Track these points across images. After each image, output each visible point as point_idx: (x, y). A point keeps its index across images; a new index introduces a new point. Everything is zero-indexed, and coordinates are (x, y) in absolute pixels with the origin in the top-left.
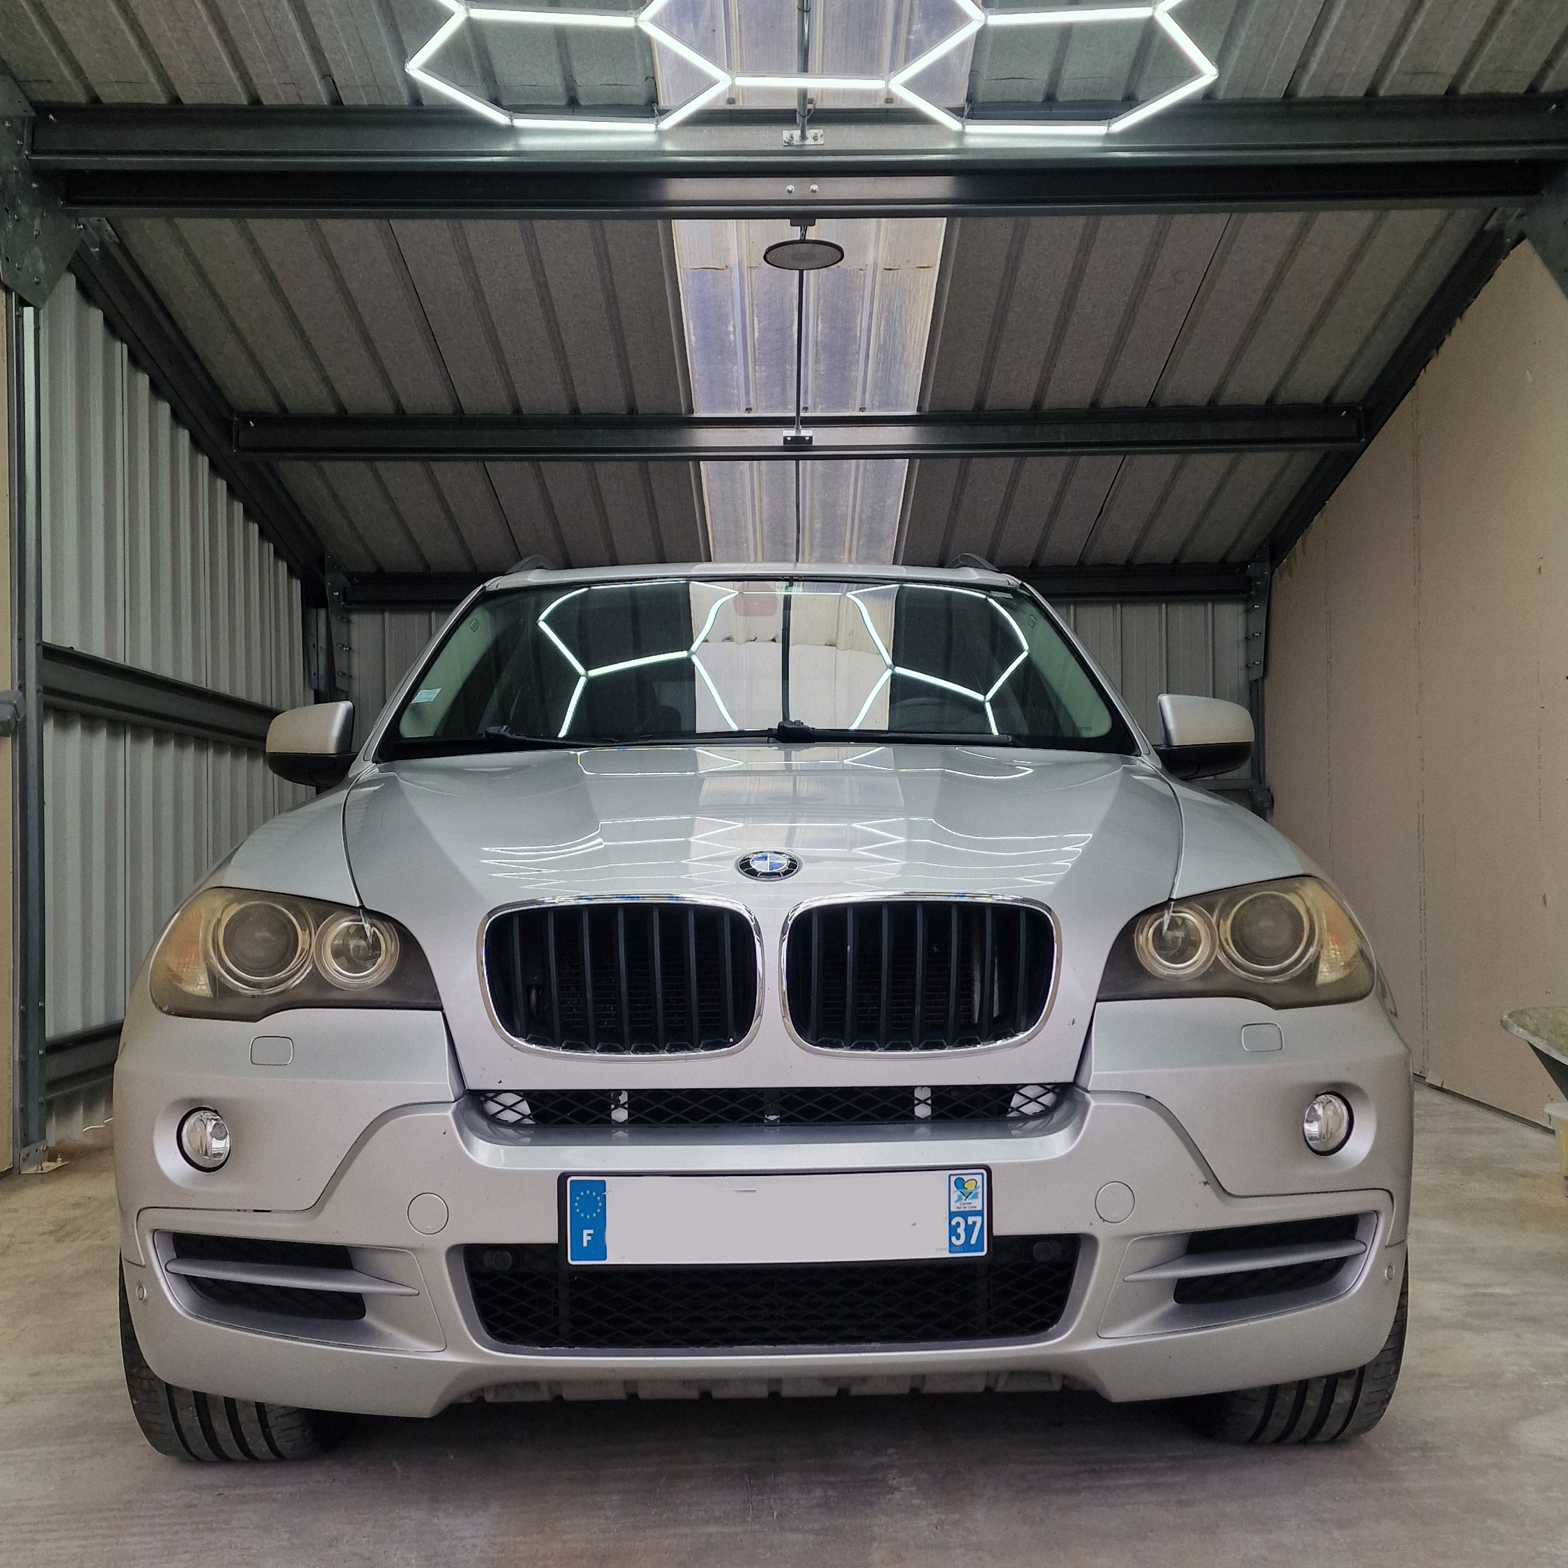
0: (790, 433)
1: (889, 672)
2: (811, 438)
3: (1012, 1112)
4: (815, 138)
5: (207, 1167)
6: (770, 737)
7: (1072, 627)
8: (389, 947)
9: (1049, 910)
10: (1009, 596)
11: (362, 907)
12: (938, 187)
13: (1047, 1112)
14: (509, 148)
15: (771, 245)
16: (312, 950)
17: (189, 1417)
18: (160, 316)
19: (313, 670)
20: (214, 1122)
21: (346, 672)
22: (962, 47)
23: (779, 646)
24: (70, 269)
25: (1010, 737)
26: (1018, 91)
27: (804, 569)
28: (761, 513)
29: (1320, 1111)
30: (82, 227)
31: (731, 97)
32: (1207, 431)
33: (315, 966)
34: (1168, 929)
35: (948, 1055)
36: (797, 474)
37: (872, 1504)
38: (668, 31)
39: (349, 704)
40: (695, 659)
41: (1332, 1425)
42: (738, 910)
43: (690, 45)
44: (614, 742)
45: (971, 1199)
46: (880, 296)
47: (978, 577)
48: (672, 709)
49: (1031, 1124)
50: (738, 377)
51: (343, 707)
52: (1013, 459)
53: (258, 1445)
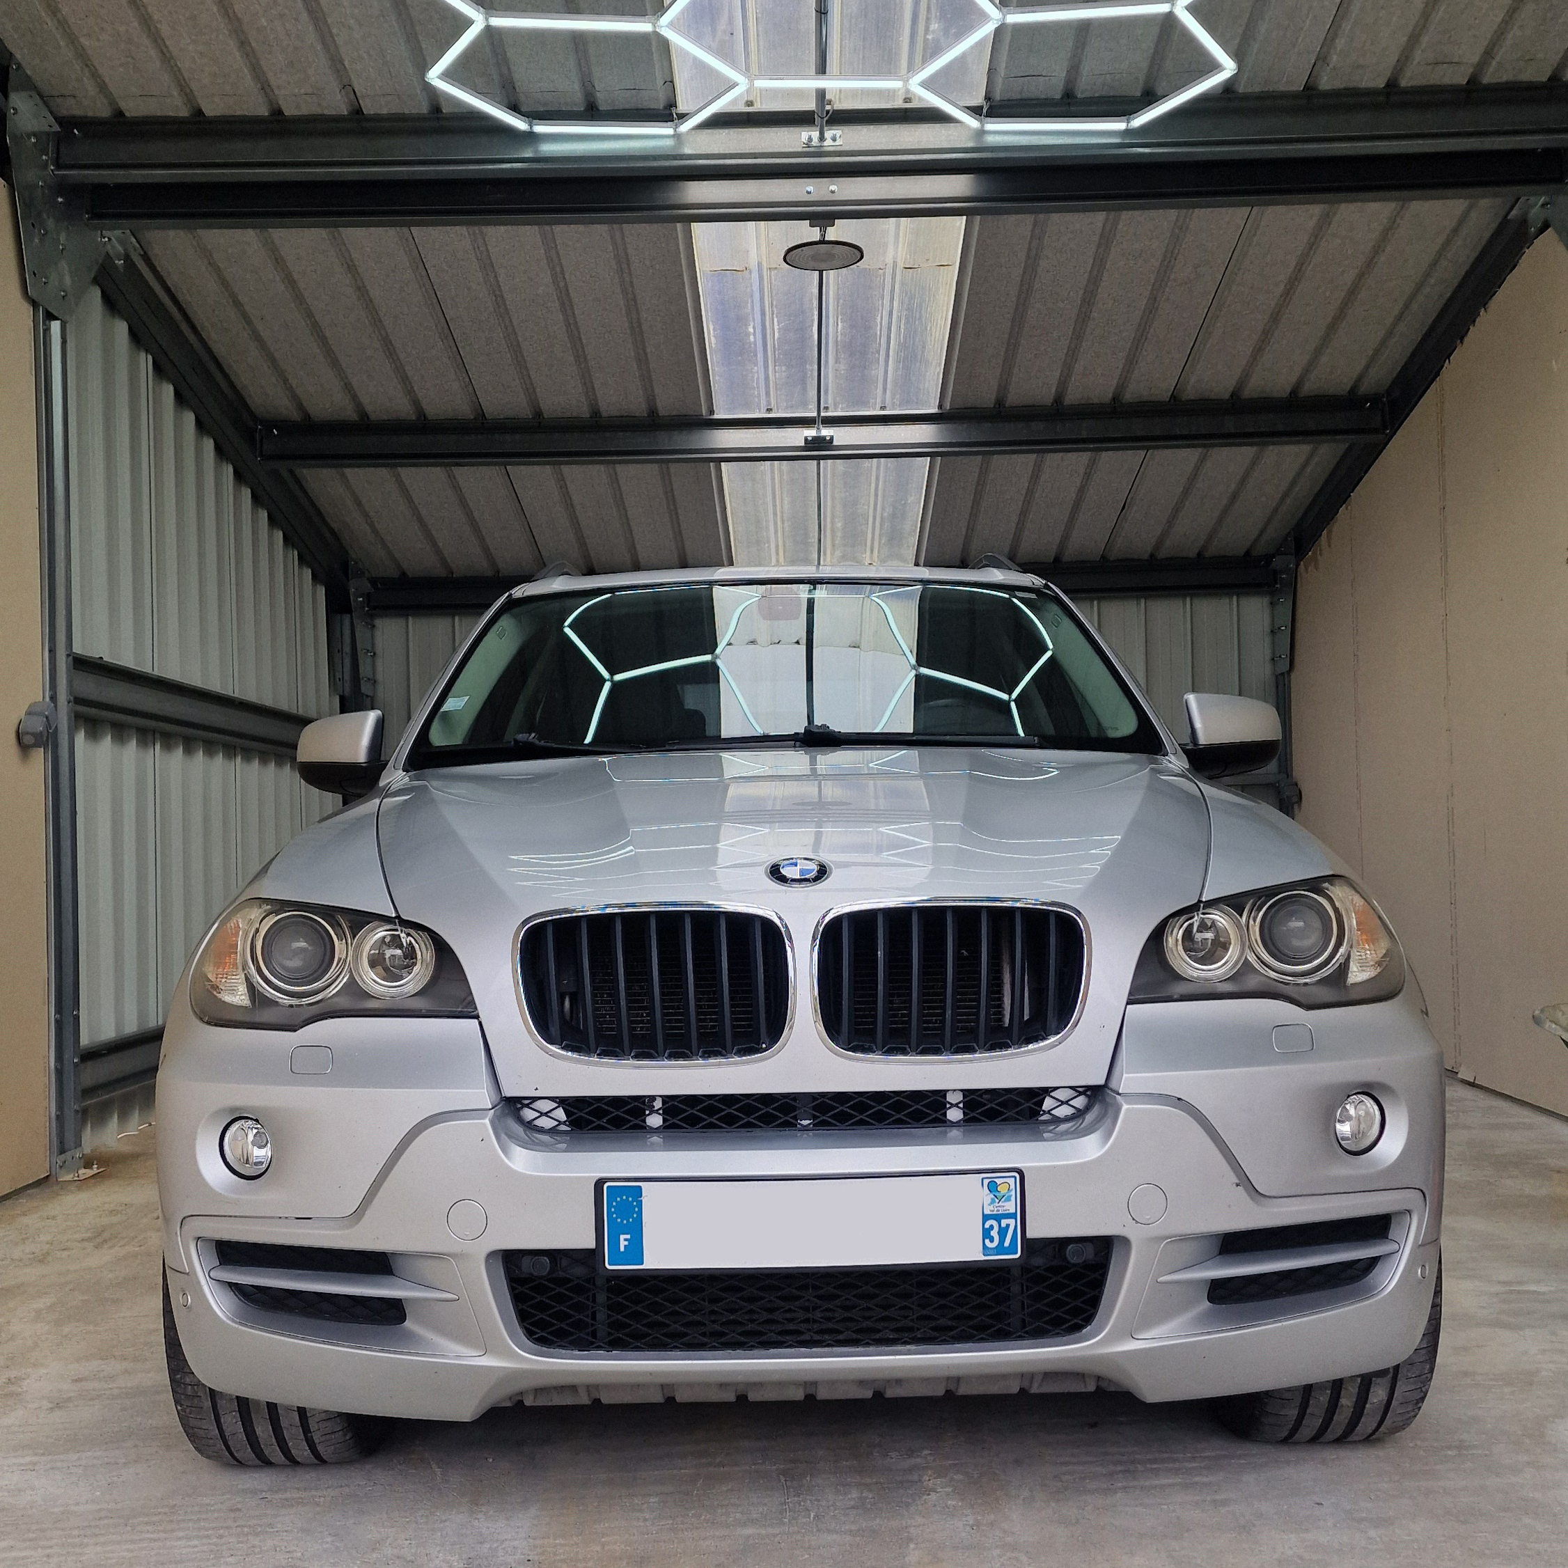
0: (811, 433)
1: (913, 673)
2: (832, 438)
3: (1042, 1115)
4: (834, 139)
5: (249, 1175)
6: (796, 741)
7: (1096, 625)
8: (426, 954)
9: (1078, 913)
10: (1033, 596)
11: (398, 917)
12: (956, 186)
13: (1079, 1114)
14: (528, 154)
15: (790, 246)
16: (348, 959)
17: (232, 1423)
18: (184, 327)
19: (338, 675)
20: (255, 1131)
21: (371, 677)
22: (980, 44)
23: (803, 648)
24: (96, 281)
25: (1036, 738)
26: (1036, 89)
27: (827, 571)
28: (782, 513)
29: (1352, 1112)
30: (106, 239)
31: (749, 99)
32: (1230, 424)
33: (352, 976)
34: (1198, 931)
35: (979, 1059)
36: (819, 474)
37: (908, 1505)
38: (686, 35)
39: (379, 712)
40: (719, 662)
41: (1367, 1423)
42: (768, 917)
43: (709, 49)
44: (641, 748)
45: (1005, 1201)
46: (900, 296)
47: (1002, 578)
48: (696, 712)
49: (1063, 1127)
50: (758, 378)
51: (372, 716)
52: (1035, 455)
53: (300, 1450)
